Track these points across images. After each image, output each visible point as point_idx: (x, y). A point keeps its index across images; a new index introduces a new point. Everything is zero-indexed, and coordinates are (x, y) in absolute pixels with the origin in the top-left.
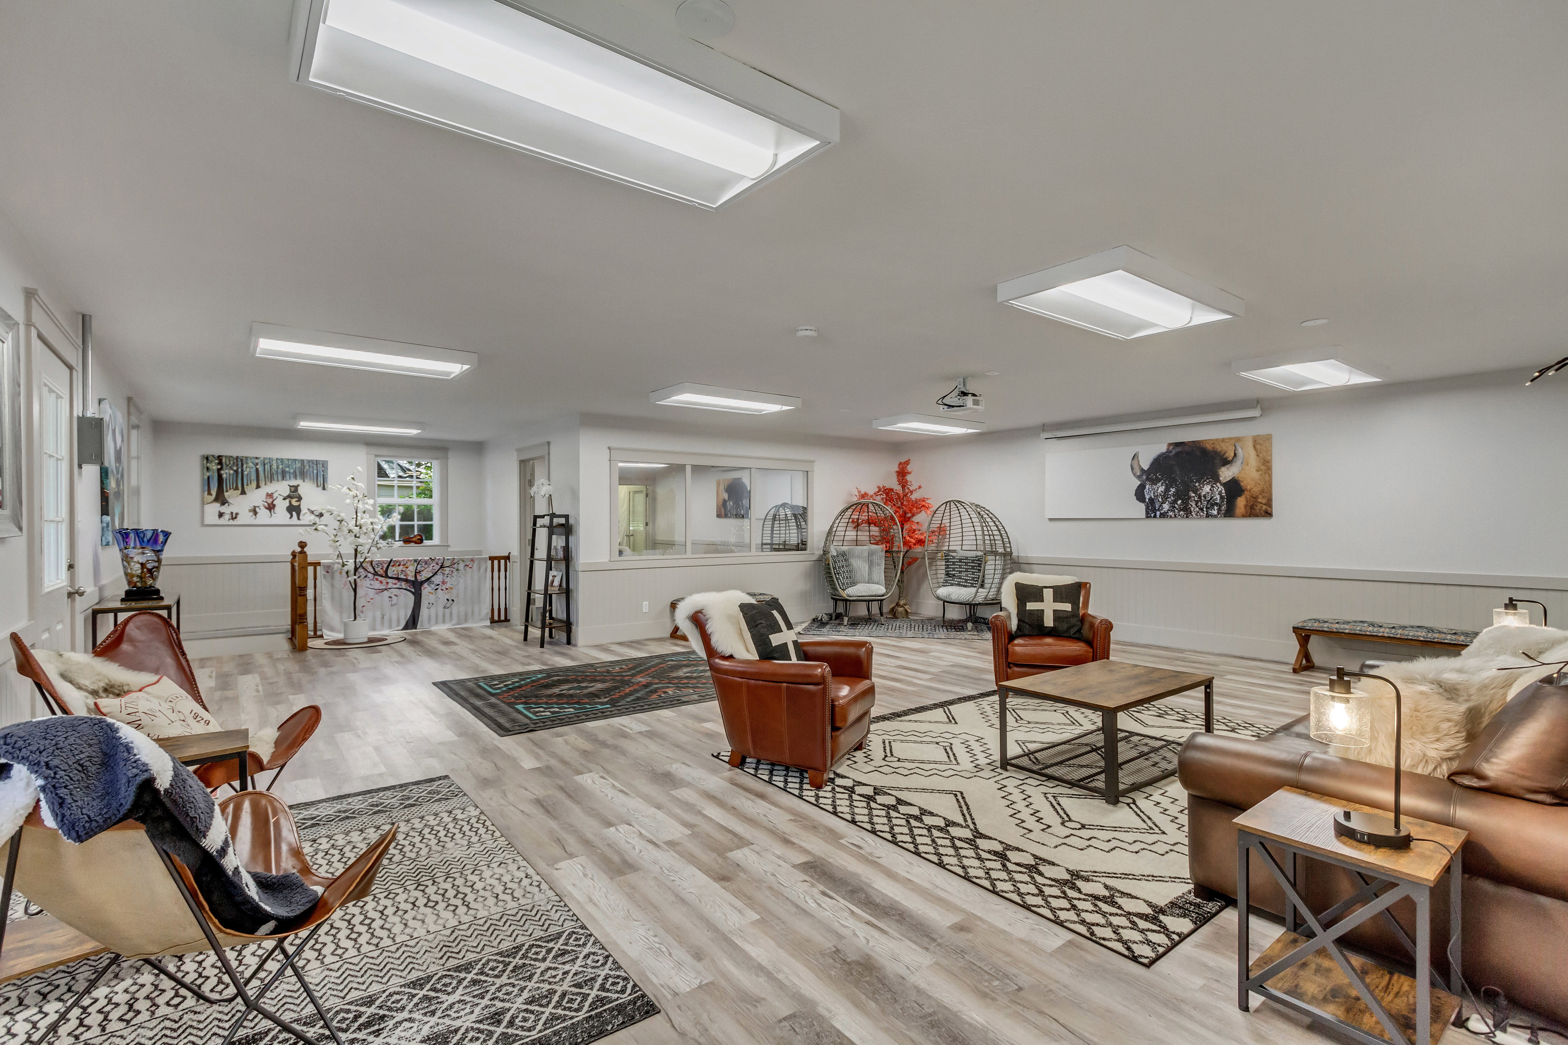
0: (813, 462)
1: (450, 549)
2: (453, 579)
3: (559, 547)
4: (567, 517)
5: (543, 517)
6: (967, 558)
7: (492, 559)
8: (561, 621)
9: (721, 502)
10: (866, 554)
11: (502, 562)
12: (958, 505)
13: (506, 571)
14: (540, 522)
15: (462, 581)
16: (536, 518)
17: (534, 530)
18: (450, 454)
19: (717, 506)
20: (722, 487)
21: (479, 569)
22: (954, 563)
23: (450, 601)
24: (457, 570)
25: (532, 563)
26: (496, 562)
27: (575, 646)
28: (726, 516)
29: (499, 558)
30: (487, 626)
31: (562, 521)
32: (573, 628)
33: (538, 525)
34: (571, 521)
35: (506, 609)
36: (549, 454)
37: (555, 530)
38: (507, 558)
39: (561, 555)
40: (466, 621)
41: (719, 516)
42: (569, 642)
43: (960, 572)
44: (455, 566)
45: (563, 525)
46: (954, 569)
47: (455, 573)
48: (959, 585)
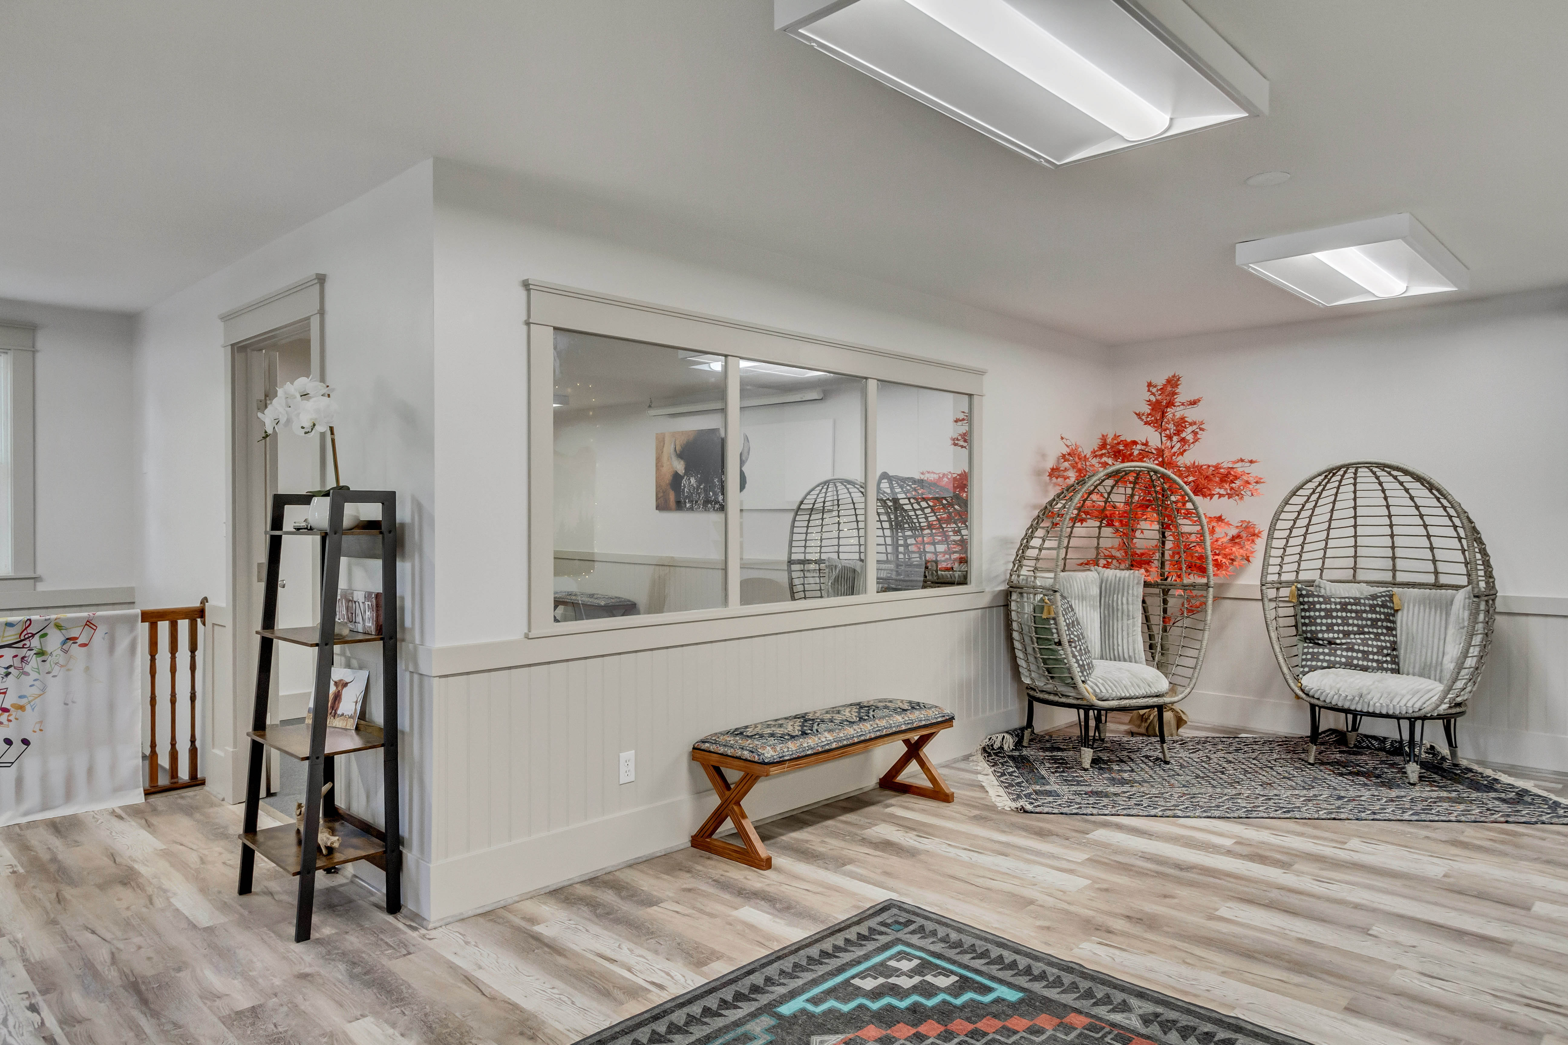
0: (981, 373)
1: (41, 587)
2: (28, 680)
3: (359, 596)
4: (388, 500)
5: (305, 499)
6: (1357, 601)
7: (151, 618)
8: (366, 828)
9: (668, 477)
10: (1095, 591)
11: (183, 625)
12: (1380, 473)
13: (193, 648)
14: (293, 515)
15: (55, 686)
16: (280, 502)
17: (275, 545)
18: (42, 341)
19: (658, 486)
20: (669, 449)
21: (112, 648)
22: (1329, 614)
23: (17, 746)
24: (41, 653)
25: (267, 647)
26: (164, 627)
27: (417, 920)
28: (679, 506)
29: (172, 616)
30: (134, 811)
31: (373, 511)
32: (410, 857)
33: (288, 525)
34: (403, 514)
35: (193, 751)
36: (322, 312)
37: (347, 541)
38: (198, 614)
39: (366, 621)
40: (69, 796)
41: (662, 505)
42: (394, 905)
43: (1347, 634)
44: (35, 642)
45: (371, 525)
46: (1330, 628)
47: (34, 662)
48: (1349, 665)
